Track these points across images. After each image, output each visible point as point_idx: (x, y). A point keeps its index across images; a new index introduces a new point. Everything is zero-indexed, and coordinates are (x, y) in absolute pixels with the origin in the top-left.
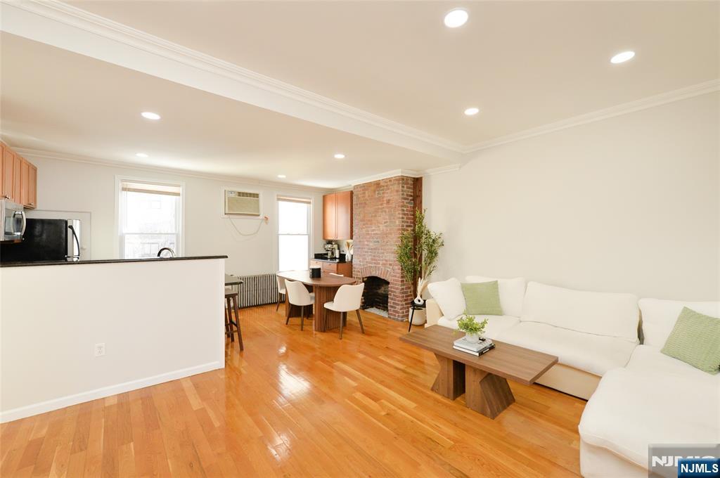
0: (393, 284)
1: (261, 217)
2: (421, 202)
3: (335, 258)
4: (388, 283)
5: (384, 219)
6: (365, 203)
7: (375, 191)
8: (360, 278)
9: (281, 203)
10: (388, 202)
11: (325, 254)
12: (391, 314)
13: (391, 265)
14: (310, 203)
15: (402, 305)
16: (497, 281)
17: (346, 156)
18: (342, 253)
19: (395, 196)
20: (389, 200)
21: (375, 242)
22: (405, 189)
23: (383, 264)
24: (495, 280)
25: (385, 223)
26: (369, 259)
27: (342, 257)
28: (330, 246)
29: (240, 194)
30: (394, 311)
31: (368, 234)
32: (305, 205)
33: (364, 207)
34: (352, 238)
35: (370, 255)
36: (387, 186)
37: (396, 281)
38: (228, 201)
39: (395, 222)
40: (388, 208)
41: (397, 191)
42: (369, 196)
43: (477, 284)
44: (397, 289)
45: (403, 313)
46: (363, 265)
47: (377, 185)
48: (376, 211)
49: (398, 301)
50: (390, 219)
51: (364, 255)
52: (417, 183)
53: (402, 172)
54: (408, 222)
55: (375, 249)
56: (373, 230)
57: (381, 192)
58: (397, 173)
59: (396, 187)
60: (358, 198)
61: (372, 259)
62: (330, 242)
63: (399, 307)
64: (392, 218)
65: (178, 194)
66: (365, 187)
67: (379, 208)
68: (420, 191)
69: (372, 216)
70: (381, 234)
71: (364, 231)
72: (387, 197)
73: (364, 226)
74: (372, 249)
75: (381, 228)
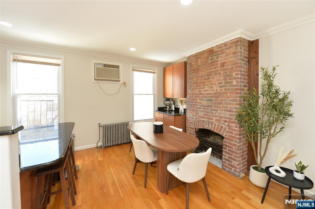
0: (227, 139)
1: (121, 82)
2: (258, 63)
3: (172, 110)
4: (223, 138)
5: (218, 80)
6: (198, 69)
7: (208, 58)
8: (193, 129)
9: (136, 74)
10: (223, 65)
11: (164, 108)
12: (226, 167)
13: (226, 121)
14: (154, 73)
15: (239, 161)
18: (176, 107)
20: (224, 63)
21: (207, 100)
22: (243, 50)
23: (217, 120)
25: (219, 83)
26: (201, 114)
27: (177, 110)
28: (168, 102)
29: (105, 65)
30: (229, 164)
31: (201, 94)
32: (152, 74)
33: (197, 72)
34: (185, 96)
35: (204, 111)
36: (221, 51)
38: (97, 71)
39: (232, 82)
40: (223, 70)
42: (202, 63)
44: (234, 145)
45: (240, 168)
46: (196, 119)
47: (211, 52)
48: (209, 75)
49: (235, 156)
50: (225, 79)
51: (197, 111)
52: (253, 46)
53: (240, 34)
54: (244, 83)
55: (207, 106)
56: (206, 91)
57: (215, 57)
58: (237, 34)
59: (233, 50)
60: (191, 65)
61: (205, 115)
62: (168, 100)
63: (237, 163)
64: (228, 78)
65: (59, 65)
66: (198, 56)
67: (213, 72)
68: (257, 52)
69: (205, 79)
70: (214, 93)
71: (197, 91)
72: (221, 60)
73: (197, 88)
74: (205, 106)
75: (215, 89)
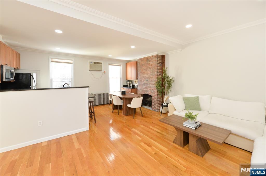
1: (103, 71)
2: (165, 65)
3: (131, 87)
4: (152, 97)
5: (150, 71)
6: (142, 66)
7: (146, 61)
8: (140, 95)
9: (110, 66)
10: (152, 65)
11: (127, 85)
12: (153, 109)
13: (153, 89)
14: (121, 66)
15: (157, 105)
16: (198, 97)
17: (135, 47)
18: (133, 85)
19: (154, 63)
20: (152, 64)
21: (146, 81)
22: (158, 60)
23: (150, 89)
24: (197, 96)
25: (150, 73)
26: (144, 87)
27: (133, 86)
28: (128, 82)
29: (95, 63)
30: (154, 107)
31: (144, 78)
32: (119, 67)
33: (142, 67)
34: (137, 79)
35: (145, 86)
36: (151, 59)
37: (155, 96)
38: (90, 65)
39: (155, 73)
40: (152, 67)
41: (155, 61)
42: (144, 63)
43: (190, 98)
44: (155, 99)
45: (158, 108)
46: (142, 90)
47: (147, 58)
49: (156, 103)
51: (142, 86)
52: (163, 57)
53: (157, 53)
54: (159, 73)
55: (146, 83)
56: (145, 76)
57: (149, 61)
58: (155, 53)
59: (155, 59)
60: (139, 64)
62: (129, 81)
63: (156, 106)
64: (153, 71)
65: (72, 63)
66: (142, 59)
67: (148, 68)
68: (165, 60)
69: (145, 71)
70: (149, 77)
71: (142, 76)
72: (151, 63)
73: (142, 75)
74: (145, 83)
75: (149, 75)
